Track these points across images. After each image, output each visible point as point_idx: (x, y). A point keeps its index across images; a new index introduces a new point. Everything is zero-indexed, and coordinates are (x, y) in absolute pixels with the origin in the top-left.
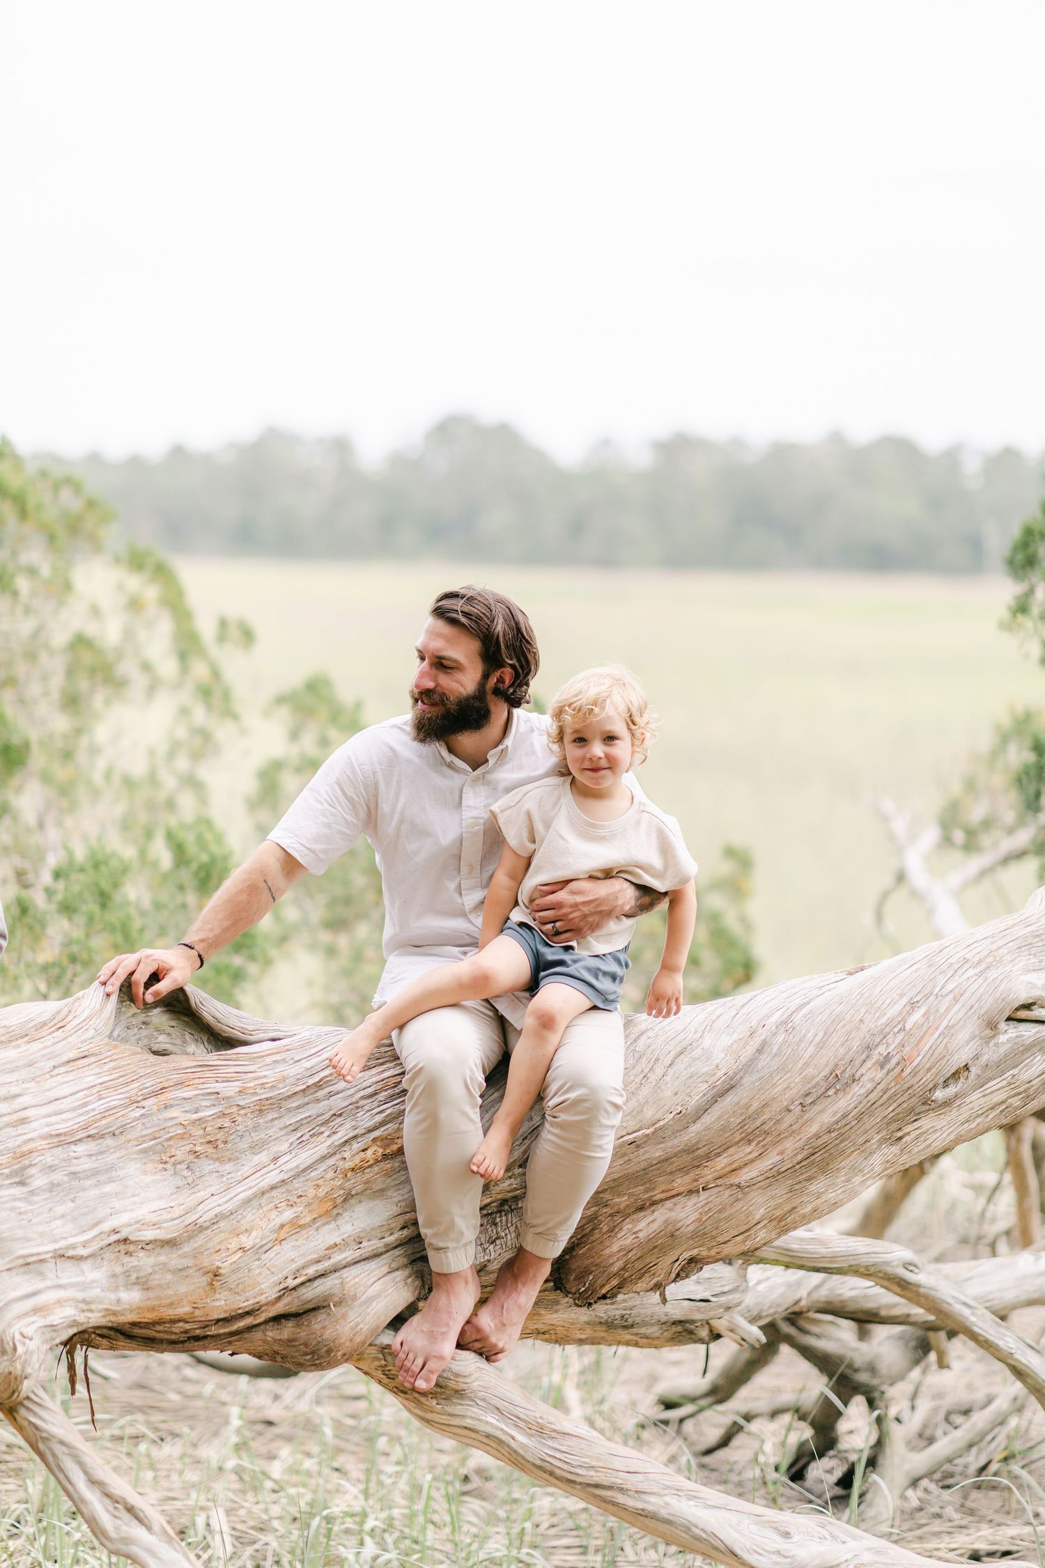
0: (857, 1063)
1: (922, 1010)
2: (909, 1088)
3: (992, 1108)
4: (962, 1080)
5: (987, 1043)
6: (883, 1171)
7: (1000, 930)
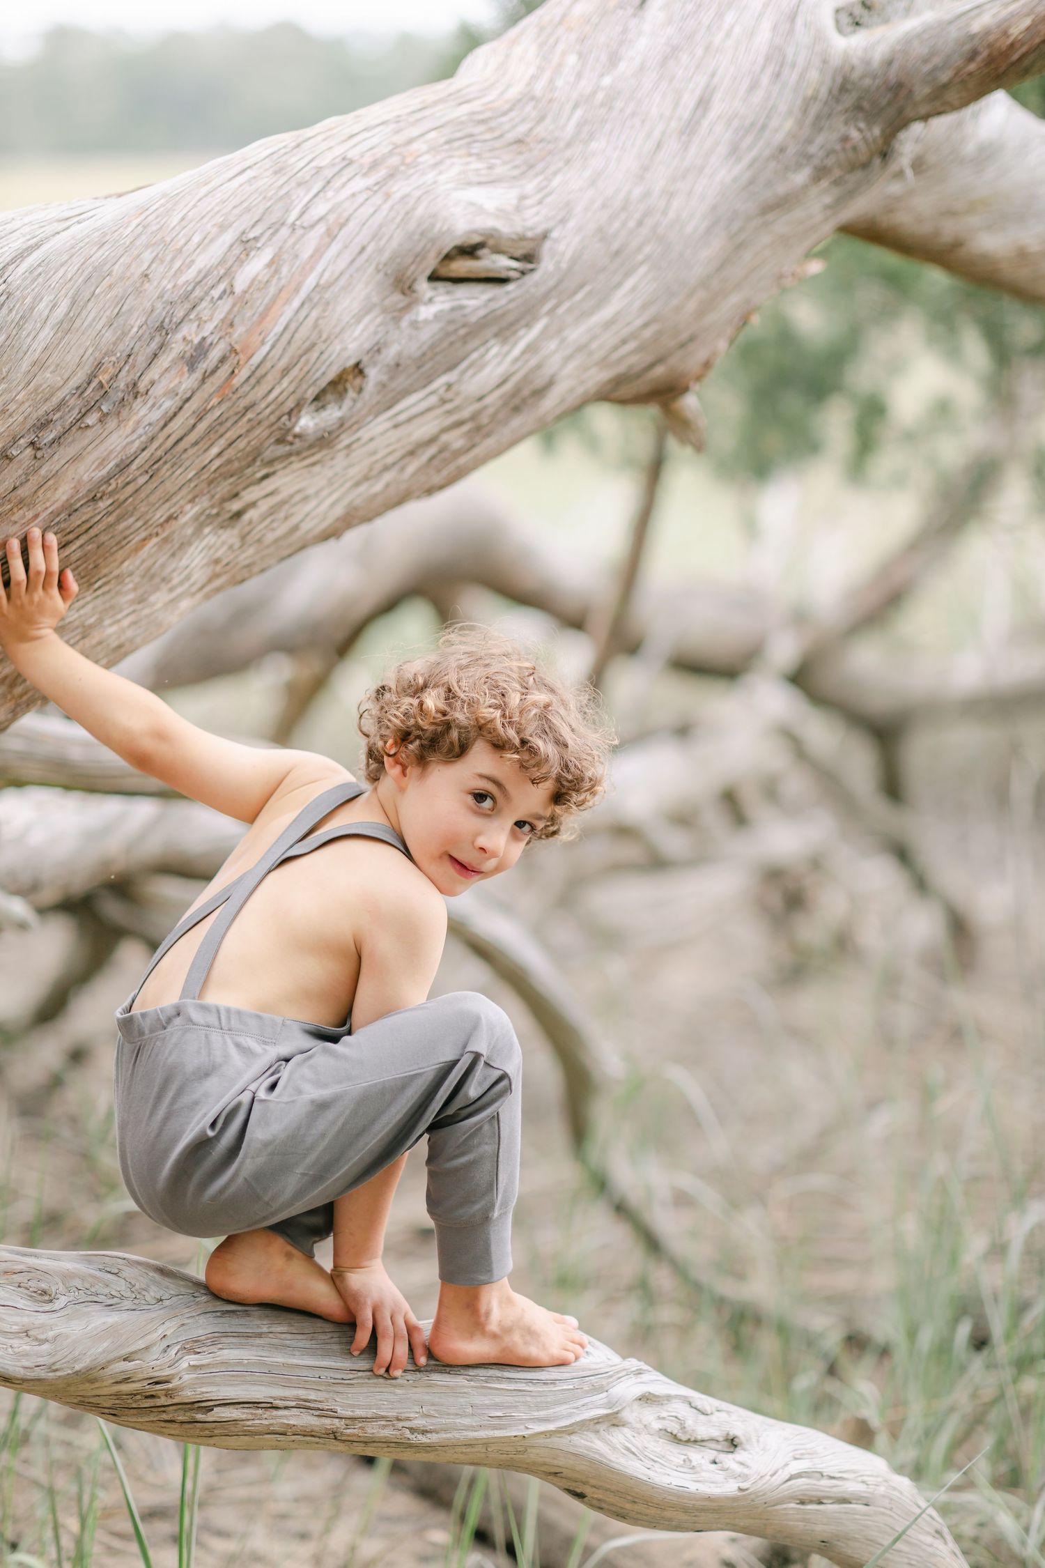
0: (141, 360)
1: (266, 256)
2: (247, 409)
3: (412, 453)
4: (351, 394)
5: (397, 320)
6: (210, 580)
7: (409, 110)
